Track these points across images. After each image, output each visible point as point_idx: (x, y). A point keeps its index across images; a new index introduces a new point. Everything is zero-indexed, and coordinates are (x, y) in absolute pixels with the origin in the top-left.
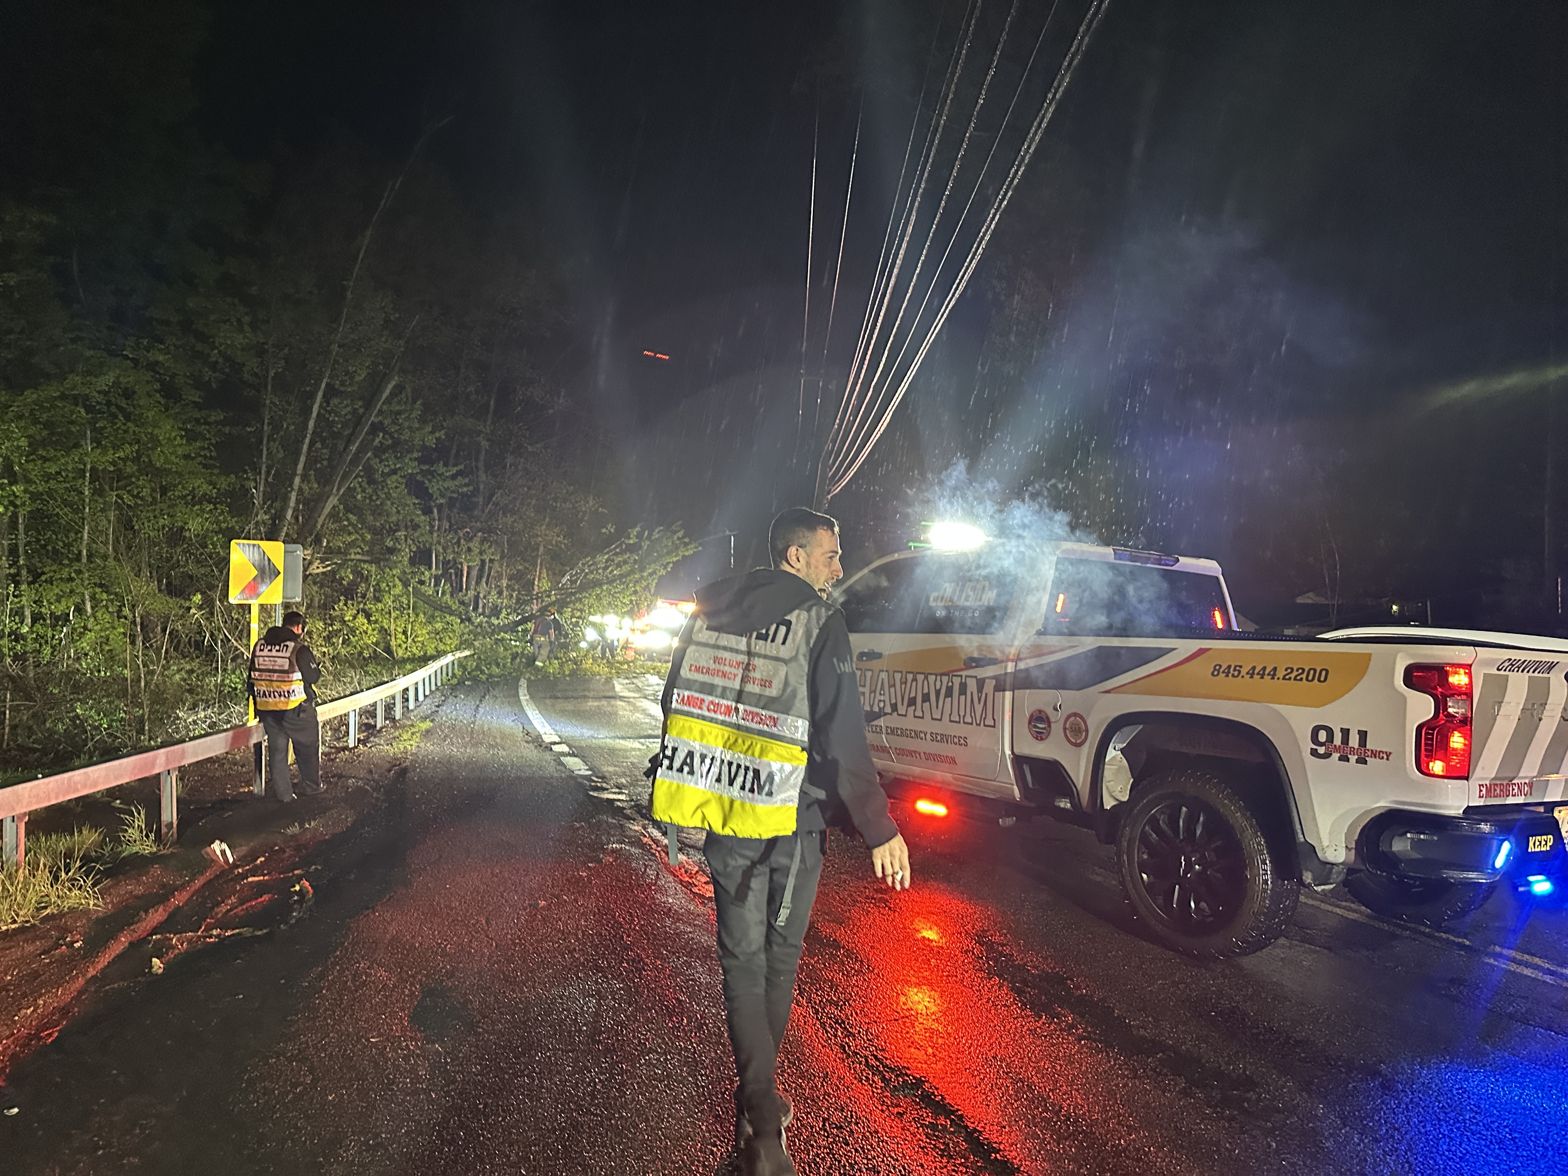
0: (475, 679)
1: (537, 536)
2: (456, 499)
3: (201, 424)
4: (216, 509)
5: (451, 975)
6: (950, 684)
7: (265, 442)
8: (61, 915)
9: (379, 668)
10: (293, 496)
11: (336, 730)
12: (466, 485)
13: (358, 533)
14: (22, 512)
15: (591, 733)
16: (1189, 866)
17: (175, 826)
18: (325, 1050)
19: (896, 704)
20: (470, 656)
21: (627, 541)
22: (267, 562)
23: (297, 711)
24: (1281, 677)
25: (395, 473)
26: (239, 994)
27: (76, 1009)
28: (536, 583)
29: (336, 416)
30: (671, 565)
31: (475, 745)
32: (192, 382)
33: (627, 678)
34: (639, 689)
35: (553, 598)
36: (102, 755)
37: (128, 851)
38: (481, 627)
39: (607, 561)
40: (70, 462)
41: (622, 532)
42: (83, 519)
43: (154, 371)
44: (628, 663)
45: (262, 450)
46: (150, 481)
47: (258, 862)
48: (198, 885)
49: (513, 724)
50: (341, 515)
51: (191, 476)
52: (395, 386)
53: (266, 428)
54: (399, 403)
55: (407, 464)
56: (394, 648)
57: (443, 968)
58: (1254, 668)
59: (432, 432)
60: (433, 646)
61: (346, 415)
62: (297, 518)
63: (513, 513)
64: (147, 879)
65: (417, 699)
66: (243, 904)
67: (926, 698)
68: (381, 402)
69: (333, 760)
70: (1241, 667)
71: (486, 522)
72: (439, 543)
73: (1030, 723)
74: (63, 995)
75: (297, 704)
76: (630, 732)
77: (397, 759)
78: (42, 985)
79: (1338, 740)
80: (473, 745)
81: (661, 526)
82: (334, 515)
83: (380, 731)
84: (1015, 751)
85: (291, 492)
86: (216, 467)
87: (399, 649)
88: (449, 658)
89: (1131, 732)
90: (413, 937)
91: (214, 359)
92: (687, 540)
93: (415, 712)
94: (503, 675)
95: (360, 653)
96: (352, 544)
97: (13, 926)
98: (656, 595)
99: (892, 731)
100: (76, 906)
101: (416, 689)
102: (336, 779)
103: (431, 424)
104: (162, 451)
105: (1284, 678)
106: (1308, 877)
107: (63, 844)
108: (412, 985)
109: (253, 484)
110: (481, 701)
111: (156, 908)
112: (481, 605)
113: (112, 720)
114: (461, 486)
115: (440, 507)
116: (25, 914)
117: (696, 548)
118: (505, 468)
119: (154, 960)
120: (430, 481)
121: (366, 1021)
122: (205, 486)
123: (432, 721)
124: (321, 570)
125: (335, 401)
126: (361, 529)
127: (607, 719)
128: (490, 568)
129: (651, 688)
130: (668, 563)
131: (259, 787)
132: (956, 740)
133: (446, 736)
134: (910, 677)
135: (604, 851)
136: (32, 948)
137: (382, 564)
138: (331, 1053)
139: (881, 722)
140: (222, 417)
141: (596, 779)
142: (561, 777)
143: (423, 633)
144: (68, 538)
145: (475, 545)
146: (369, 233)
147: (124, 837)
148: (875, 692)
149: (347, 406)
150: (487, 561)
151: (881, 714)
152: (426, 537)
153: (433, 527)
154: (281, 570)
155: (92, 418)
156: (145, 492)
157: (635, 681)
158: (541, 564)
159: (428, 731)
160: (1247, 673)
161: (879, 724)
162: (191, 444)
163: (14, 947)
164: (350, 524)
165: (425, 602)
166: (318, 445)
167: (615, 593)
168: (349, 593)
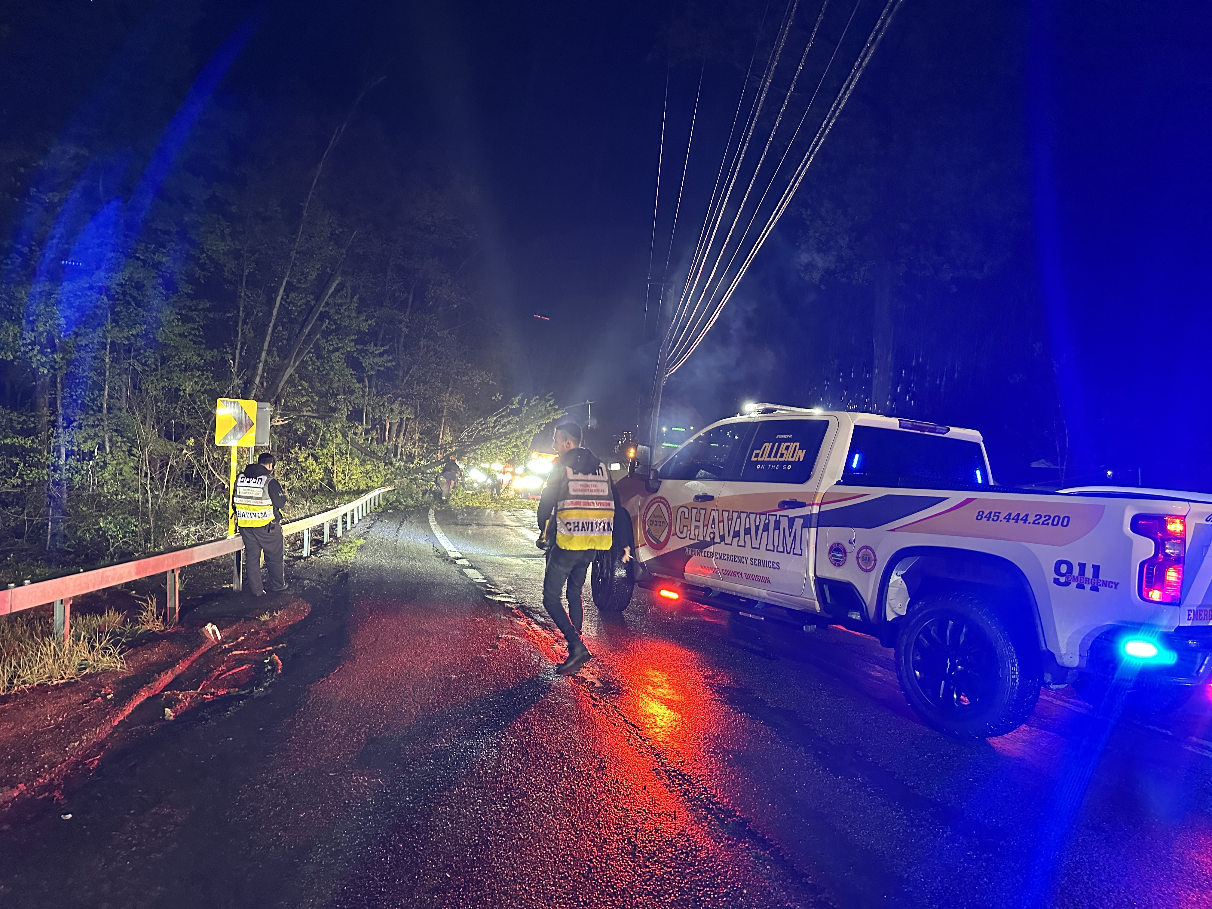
0: (395, 509)
1: (443, 401)
2: (383, 372)
3: (193, 311)
4: (203, 375)
5: (387, 728)
6: (767, 521)
7: (240, 323)
8: (97, 674)
9: (324, 498)
10: (261, 366)
11: (293, 544)
12: (391, 361)
13: (309, 396)
14: (59, 374)
15: (484, 551)
16: (953, 667)
17: (177, 611)
18: (297, 780)
19: (724, 535)
20: (391, 491)
21: (510, 407)
22: (244, 415)
23: (268, 527)
24: (1032, 522)
25: (338, 351)
26: (229, 737)
27: (110, 744)
28: (441, 437)
29: (294, 306)
30: (544, 426)
31: (399, 557)
32: (186, 278)
33: (509, 511)
34: (519, 520)
35: (454, 449)
36: (120, 557)
37: (143, 628)
38: (400, 469)
39: (495, 421)
40: (96, 336)
41: (507, 400)
42: (105, 381)
43: (158, 269)
44: (510, 500)
45: (238, 331)
46: (154, 353)
47: (239, 640)
48: (196, 656)
49: (425, 543)
50: (296, 382)
51: (185, 350)
52: (338, 284)
53: (241, 314)
54: (341, 298)
55: (346, 344)
56: (336, 483)
57: (382, 723)
58: (1010, 514)
59: (366, 320)
60: (364, 483)
61: (301, 306)
62: (262, 384)
63: (425, 383)
64: (159, 650)
65: (353, 523)
66: (229, 671)
67: (748, 531)
68: (328, 296)
69: (292, 566)
70: (1000, 513)
71: (405, 390)
72: (369, 404)
73: (830, 553)
74: (101, 732)
75: (267, 523)
76: (514, 552)
77: (341, 566)
78: (85, 725)
79: (1076, 572)
80: (397, 558)
81: (536, 395)
82: (290, 381)
83: (326, 545)
84: (817, 574)
85: (259, 363)
86: (203, 343)
87: (339, 484)
88: (377, 492)
89: (910, 562)
90: (358, 699)
91: (202, 261)
92: (556, 407)
93: (352, 532)
94: (416, 506)
95: (310, 487)
96: (305, 404)
97: (62, 681)
98: (533, 448)
99: (721, 556)
100: (107, 668)
101: (353, 515)
102: (294, 580)
103: (365, 314)
104: (163, 330)
105: (1034, 523)
106: (1048, 678)
107: (96, 621)
108: (359, 734)
109: (230, 357)
110: (401, 525)
111: (166, 671)
112: (399, 453)
113: (126, 532)
114: (387, 362)
115: (370, 377)
116: (71, 673)
117: (563, 413)
118: (419, 348)
119: (167, 709)
120: (363, 358)
121: (325, 760)
122: (195, 357)
123: (365, 539)
124: (281, 423)
125: (293, 295)
126: (311, 392)
127: (495, 541)
128: (406, 425)
129: (528, 519)
130: (542, 424)
131: (236, 585)
132: (771, 565)
133: (376, 550)
134: (735, 515)
135: (498, 639)
136: (77, 698)
137: (326, 420)
138: (301, 783)
139: (711, 549)
140: (208, 306)
141: (490, 586)
142: (464, 584)
143: (357, 471)
144: (93, 394)
145: (396, 406)
146: (321, 166)
147: (141, 618)
148: (707, 525)
149: (302, 298)
150: (405, 419)
151: (712, 542)
152: (361, 400)
153: (365, 392)
154: (255, 422)
155: (113, 304)
156: (151, 361)
157: (515, 513)
158: (445, 423)
159: (362, 547)
160: (1005, 518)
161: (710, 551)
162: (185, 326)
163: (63, 696)
164: (303, 388)
165: (358, 450)
166: (280, 328)
167: (501, 446)
168: (302, 441)
